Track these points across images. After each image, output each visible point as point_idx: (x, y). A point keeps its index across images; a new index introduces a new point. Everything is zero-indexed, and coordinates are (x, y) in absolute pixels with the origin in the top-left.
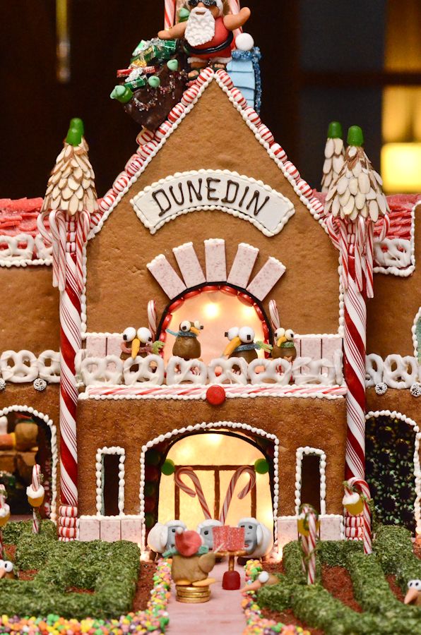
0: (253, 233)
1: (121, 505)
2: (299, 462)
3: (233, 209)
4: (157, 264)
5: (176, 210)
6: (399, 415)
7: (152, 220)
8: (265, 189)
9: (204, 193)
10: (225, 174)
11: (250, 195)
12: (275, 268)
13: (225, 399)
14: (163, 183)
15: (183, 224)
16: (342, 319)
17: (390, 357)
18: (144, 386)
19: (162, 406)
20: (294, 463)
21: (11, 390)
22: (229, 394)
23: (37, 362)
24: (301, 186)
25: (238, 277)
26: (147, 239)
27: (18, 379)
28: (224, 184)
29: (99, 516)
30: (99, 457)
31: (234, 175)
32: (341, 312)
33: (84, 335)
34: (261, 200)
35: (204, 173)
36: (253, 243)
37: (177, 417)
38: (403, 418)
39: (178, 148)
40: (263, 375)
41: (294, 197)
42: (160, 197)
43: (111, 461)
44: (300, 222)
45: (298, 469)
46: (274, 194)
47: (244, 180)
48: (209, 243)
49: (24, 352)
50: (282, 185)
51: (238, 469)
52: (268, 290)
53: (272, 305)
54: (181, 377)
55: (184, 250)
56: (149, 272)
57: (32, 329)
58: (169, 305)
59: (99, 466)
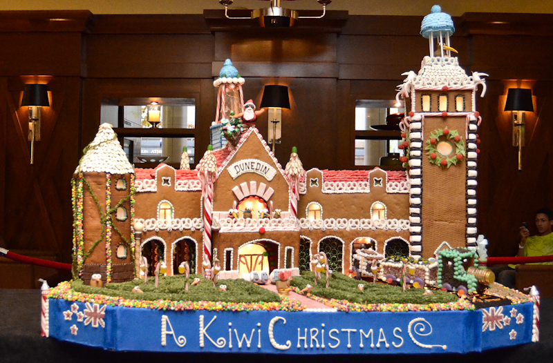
0: (264, 180)
1: (231, 267)
2: (286, 251)
3: (258, 172)
4: (235, 189)
5: (241, 172)
6: (305, 237)
7: (234, 175)
8: (268, 166)
9: (250, 167)
10: (256, 161)
11: (264, 167)
12: (271, 191)
13: (265, 232)
14: (238, 163)
15: (244, 176)
16: (290, 207)
17: (301, 219)
18: (239, 228)
19: (245, 234)
20: (284, 252)
21: (184, 231)
22: (266, 230)
23: (192, 222)
24: (278, 165)
25: (260, 194)
26: (232, 181)
27: (187, 228)
28: (256, 164)
29: (225, 271)
30: (225, 251)
31: (259, 161)
32: (290, 204)
33: (212, 212)
34: (267, 169)
35: (250, 160)
36: (264, 183)
37: (250, 238)
38: (306, 237)
39: (242, 152)
40: (275, 224)
41: (276, 168)
42: (237, 168)
43: (229, 253)
44: (278, 177)
45: (286, 253)
46: (271, 168)
47: (262, 163)
48: (251, 182)
49: (188, 219)
50: (273, 165)
51: (259, 255)
52: (269, 197)
53: (271, 202)
54: (250, 224)
55: (244, 184)
56: (233, 192)
57: (188, 212)
58: (239, 202)
59: (225, 254)
